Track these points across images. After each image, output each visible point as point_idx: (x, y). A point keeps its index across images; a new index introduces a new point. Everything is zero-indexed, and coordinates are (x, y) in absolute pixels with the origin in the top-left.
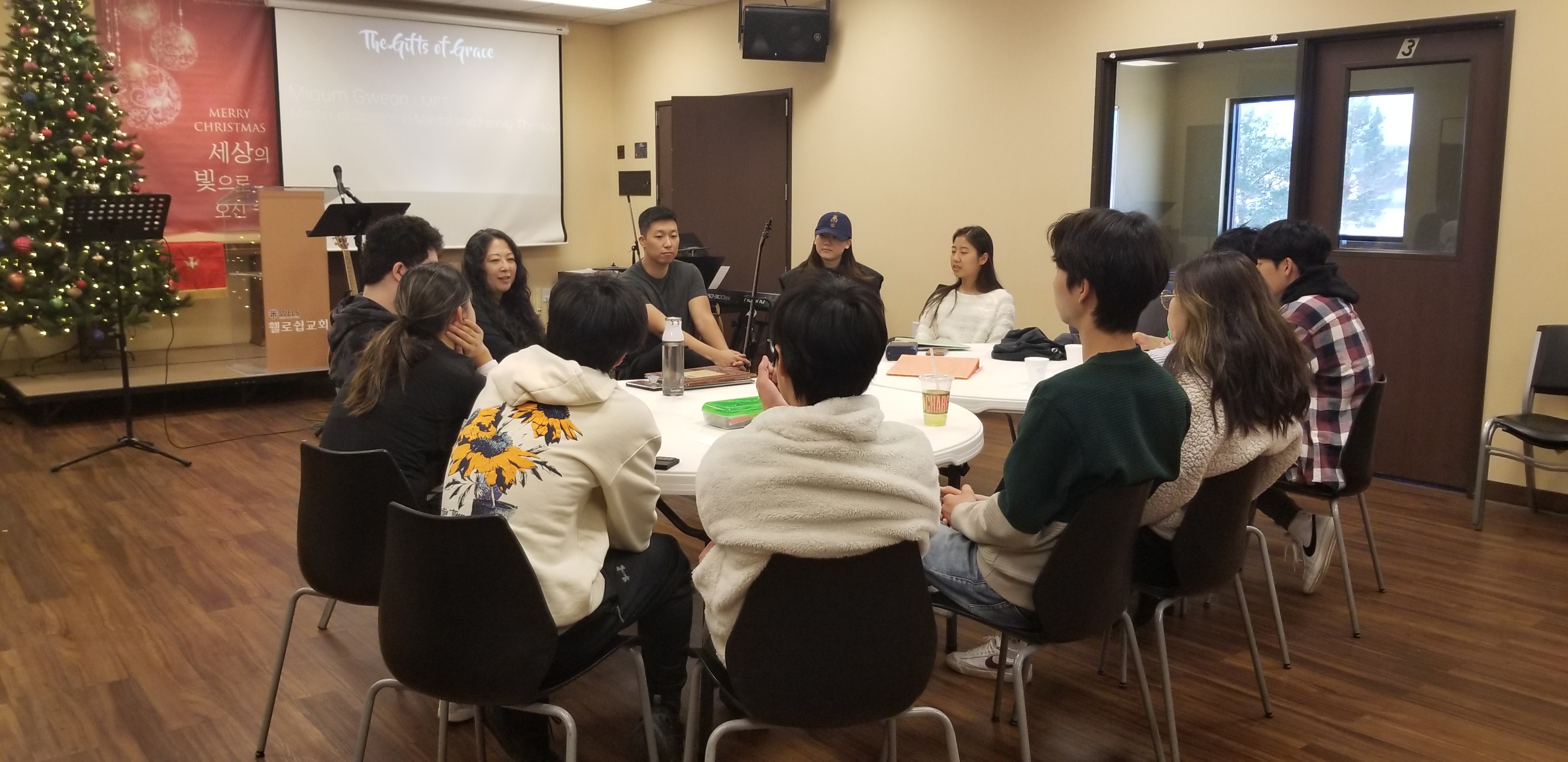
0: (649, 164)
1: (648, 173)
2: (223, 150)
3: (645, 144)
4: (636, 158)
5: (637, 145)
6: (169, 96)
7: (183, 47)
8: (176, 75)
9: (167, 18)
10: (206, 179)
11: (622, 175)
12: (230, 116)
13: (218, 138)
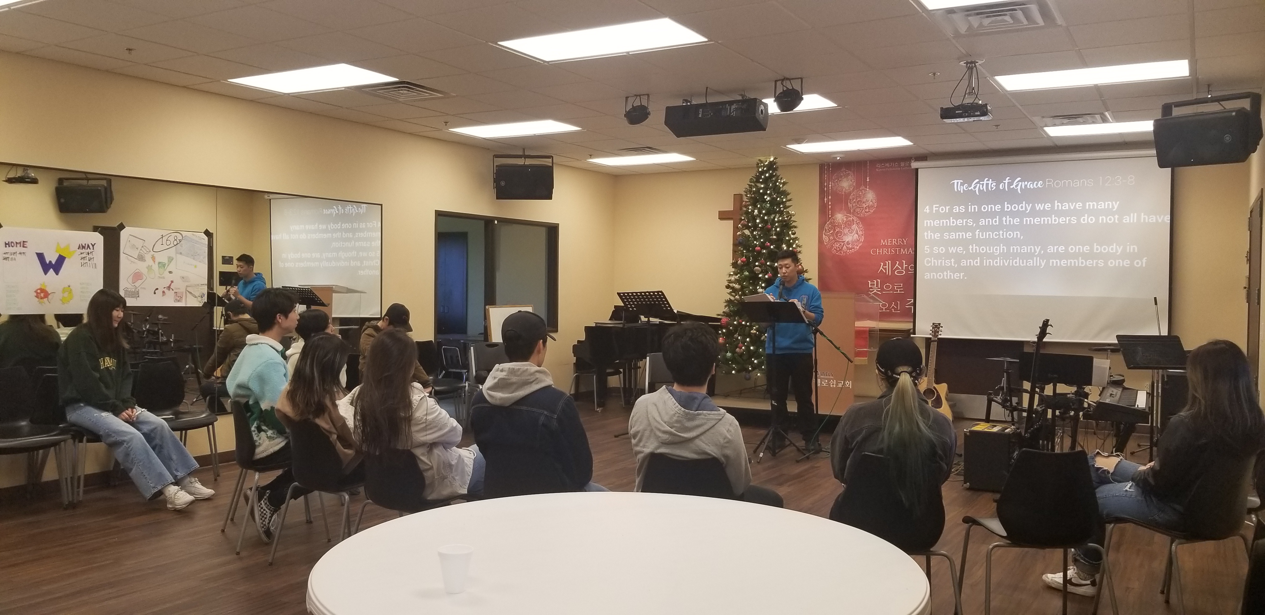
2: (887, 267)
6: (857, 233)
7: (868, 201)
8: (863, 220)
9: (860, 184)
10: (875, 286)
12: (893, 244)
13: (884, 259)
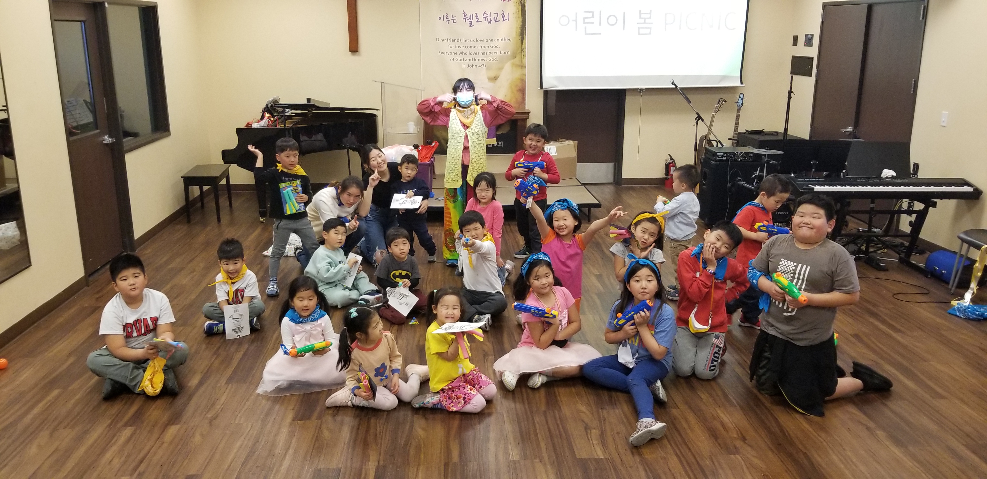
0: (813, 52)
1: (812, 59)
3: (812, 35)
4: (805, 46)
5: (807, 35)
11: (794, 58)
